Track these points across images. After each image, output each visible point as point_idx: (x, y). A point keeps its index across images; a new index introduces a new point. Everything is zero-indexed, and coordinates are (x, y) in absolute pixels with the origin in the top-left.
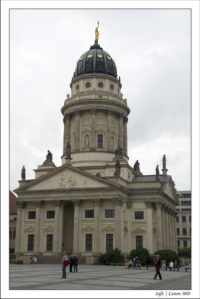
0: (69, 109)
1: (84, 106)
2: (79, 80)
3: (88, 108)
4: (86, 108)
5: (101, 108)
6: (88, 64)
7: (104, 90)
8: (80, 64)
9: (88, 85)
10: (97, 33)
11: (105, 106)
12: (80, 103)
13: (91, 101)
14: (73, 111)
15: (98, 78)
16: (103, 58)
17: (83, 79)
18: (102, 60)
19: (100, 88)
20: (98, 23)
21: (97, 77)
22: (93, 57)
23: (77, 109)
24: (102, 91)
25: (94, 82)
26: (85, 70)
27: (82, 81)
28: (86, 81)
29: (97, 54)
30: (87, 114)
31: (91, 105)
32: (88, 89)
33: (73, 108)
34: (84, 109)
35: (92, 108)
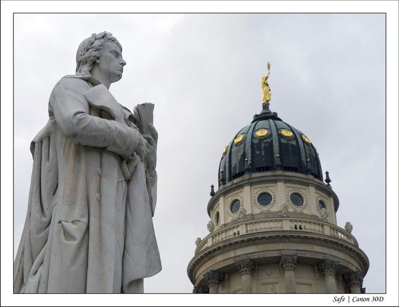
0: (219, 258)
1: (261, 248)
2: (240, 186)
3: (275, 254)
4: (269, 255)
5: (308, 255)
6: (260, 150)
7: (306, 212)
8: (237, 152)
9: (265, 199)
10: (266, 88)
11: (318, 249)
12: (252, 240)
13: (282, 234)
14: (231, 262)
15: (290, 181)
16: (295, 138)
17: (251, 184)
18: (294, 143)
19: (295, 207)
20: (269, 67)
21: (288, 181)
22: (270, 136)
23: (244, 258)
24: (301, 214)
25: (281, 193)
26: (252, 164)
27: (247, 189)
28: (258, 190)
29: (277, 129)
30: (269, 271)
31: (281, 246)
32: (265, 209)
33: (232, 254)
34: (262, 255)
35: (284, 253)
